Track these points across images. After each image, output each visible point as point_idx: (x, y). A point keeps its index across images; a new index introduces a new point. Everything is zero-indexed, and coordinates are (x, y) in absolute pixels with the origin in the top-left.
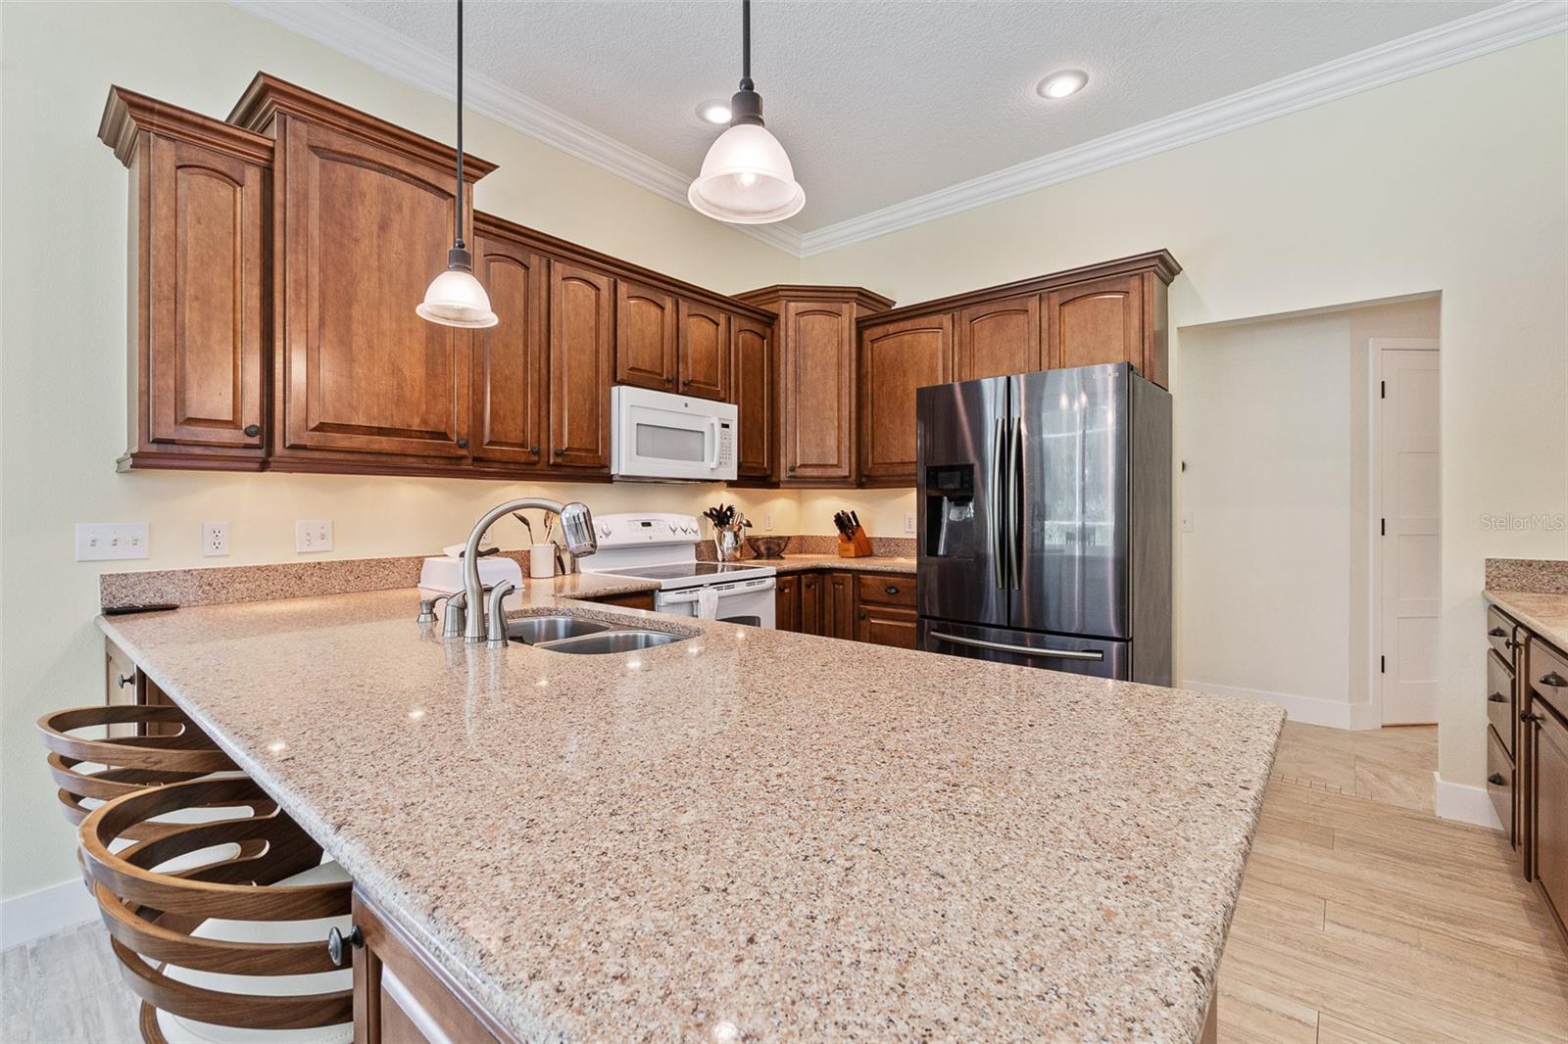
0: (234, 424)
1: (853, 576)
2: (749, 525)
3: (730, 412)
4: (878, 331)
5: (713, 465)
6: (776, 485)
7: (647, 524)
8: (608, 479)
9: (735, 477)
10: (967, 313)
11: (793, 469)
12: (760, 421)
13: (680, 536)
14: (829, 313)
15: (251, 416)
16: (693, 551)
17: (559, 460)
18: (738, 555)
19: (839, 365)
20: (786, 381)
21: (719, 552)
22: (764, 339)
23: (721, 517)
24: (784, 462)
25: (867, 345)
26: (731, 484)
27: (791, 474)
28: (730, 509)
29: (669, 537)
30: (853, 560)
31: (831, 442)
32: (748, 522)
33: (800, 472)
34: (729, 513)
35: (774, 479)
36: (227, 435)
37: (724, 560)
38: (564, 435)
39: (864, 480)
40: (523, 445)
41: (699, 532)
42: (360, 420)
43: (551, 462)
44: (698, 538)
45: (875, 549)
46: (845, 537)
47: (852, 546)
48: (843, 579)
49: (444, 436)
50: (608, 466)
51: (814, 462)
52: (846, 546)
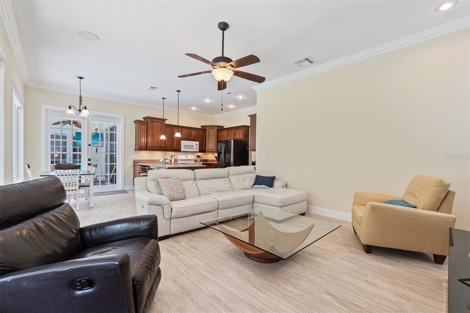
0: (144, 147)
3: (198, 143)
4: (219, 131)
5: (195, 150)
6: (205, 152)
7: (187, 157)
8: (181, 151)
9: (198, 151)
10: (228, 130)
12: (203, 144)
14: (213, 129)
15: (145, 146)
16: (194, 161)
17: (174, 149)
20: (207, 138)
22: (204, 133)
23: (198, 157)
24: (207, 149)
25: (219, 133)
27: (207, 151)
28: (200, 155)
29: (190, 159)
31: (213, 146)
32: (202, 157)
33: (209, 150)
36: (144, 148)
38: (175, 146)
40: (170, 148)
42: (154, 146)
44: (194, 159)
49: (162, 147)
50: (181, 150)
51: (211, 149)
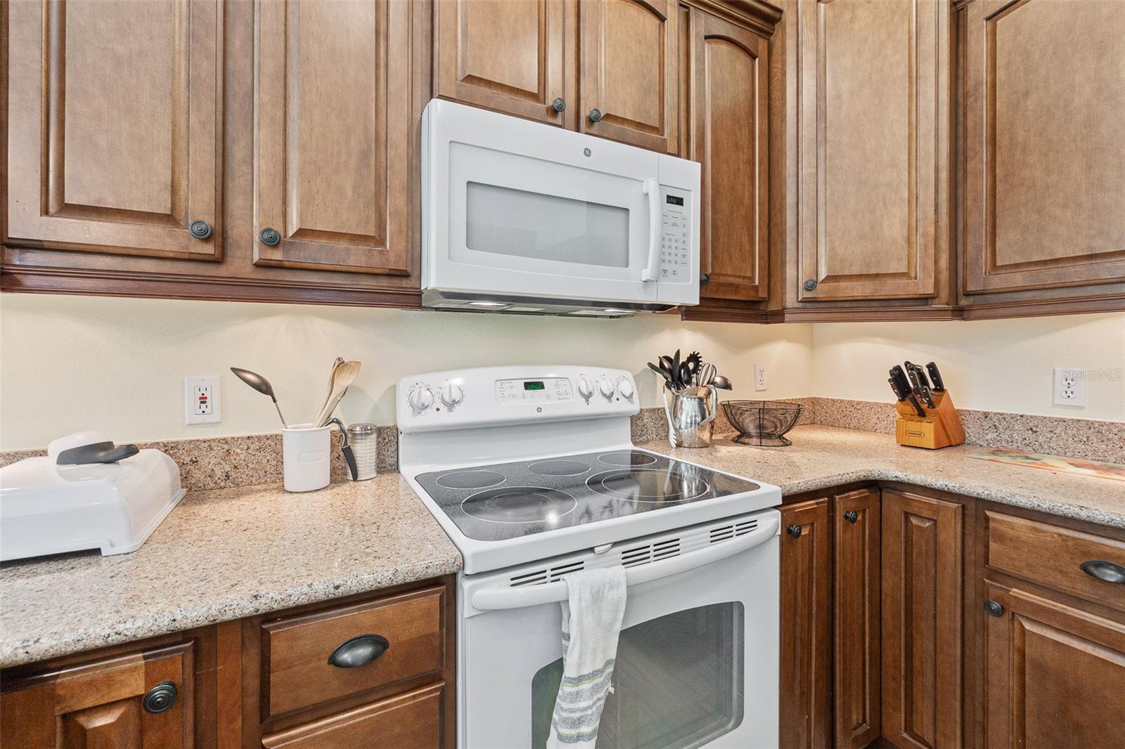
1: (964, 507)
2: (727, 386)
3: (686, 176)
5: (647, 274)
6: (777, 316)
7: (532, 385)
8: (414, 300)
9: (693, 298)
11: (810, 287)
12: (747, 201)
13: (599, 406)
16: (626, 428)
17: (276, 255)
18: (706, 436)
19: (914, 78)
21: (672, 431)
22: (753, 57)
24: (793, 274)
25: (974, 27)
26: (689, 313)
27: (809, 295)
28: (694, 358)
29: (578, 407)
30: (931, 453)
31: (893, 229)
32: (725, 380)
33: (827, 291)
34: (691, 365)
35: (774, 307)
37: (679, 445)
38: (291, 203)
39: (964, 302)
40: (170, 219)
41: (636, 396)
43: (256, 258)
44: (634, 408)
45: (971, 432)
46: (909, 408)
47: (928, 429)
48: (936, 510)
50: (415, 274)
51: (855, 271)
52: (914, 426)
